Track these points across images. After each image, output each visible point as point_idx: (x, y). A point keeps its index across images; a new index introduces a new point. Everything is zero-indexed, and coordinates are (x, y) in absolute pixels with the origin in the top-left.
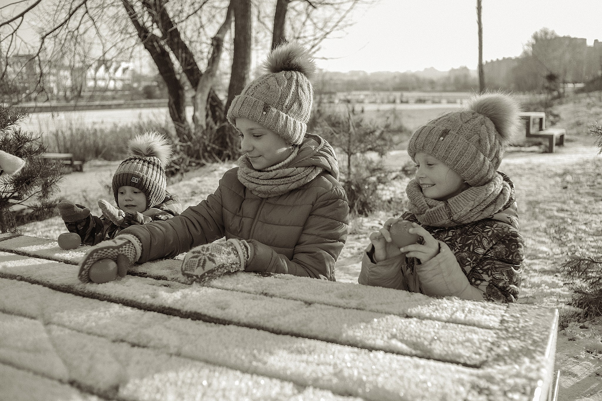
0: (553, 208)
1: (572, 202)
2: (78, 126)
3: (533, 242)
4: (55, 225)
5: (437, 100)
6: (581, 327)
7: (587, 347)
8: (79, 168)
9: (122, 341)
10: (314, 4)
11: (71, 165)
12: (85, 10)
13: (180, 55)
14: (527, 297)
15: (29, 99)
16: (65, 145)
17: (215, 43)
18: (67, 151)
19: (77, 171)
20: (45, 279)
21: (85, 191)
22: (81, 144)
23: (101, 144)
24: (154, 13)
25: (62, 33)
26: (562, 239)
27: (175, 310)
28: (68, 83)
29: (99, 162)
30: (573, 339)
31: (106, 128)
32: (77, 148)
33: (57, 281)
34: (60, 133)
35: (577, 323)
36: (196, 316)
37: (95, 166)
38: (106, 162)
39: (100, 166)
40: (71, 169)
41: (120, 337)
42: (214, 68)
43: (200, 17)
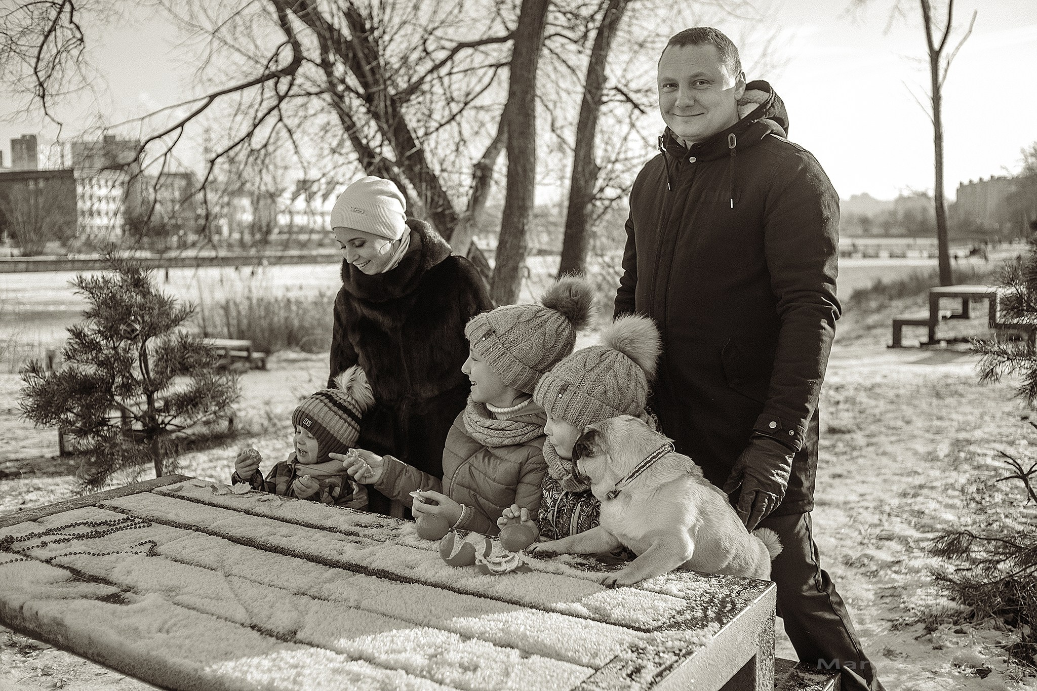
0: (988, 452)
1: (1024, 442)
2: (261, 293)
3: (937, 506)
4: (224, 459)
5: (871, 251)
6: (956, 632)
7: (955, 659)
8: (260, 364)
9: (304, 594)
10: (642, 107)
11: (248, 359)
12: (277, 119)
13: (424, 192)
14: (895, 588)
15: (183, 246)
16: (239, 325)
17: (479, 173)
18: (241, 336)
19: (257, 368)
20: (224, 531)
21: (267, 403)
22: (264, 323)
23: (296, 323)
24: (385, 126)
25: (242, 153)
26: (983, 502)
27: (362, 567)
28: (247, 217)
29: (292, 355)
30: (940, 648)
31: (306, 298)
32: (258, 330)
33: (237, 532)
34: (231, 305)
35: (951, 625)
36: (383, 574)
37: (286, 360)
38: (303, 355)
39: (294, 361)
40: (247, 365)
41: (302, 590)
42: (476, 213)
43: (459, 124)
